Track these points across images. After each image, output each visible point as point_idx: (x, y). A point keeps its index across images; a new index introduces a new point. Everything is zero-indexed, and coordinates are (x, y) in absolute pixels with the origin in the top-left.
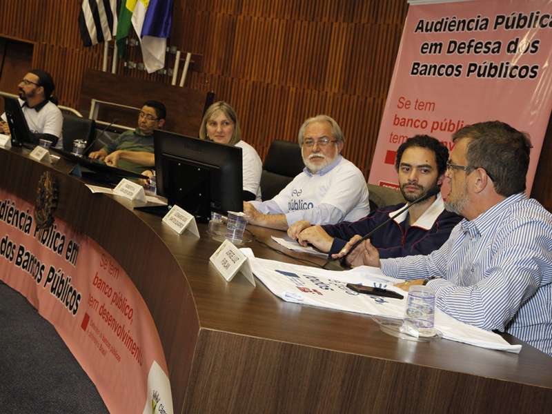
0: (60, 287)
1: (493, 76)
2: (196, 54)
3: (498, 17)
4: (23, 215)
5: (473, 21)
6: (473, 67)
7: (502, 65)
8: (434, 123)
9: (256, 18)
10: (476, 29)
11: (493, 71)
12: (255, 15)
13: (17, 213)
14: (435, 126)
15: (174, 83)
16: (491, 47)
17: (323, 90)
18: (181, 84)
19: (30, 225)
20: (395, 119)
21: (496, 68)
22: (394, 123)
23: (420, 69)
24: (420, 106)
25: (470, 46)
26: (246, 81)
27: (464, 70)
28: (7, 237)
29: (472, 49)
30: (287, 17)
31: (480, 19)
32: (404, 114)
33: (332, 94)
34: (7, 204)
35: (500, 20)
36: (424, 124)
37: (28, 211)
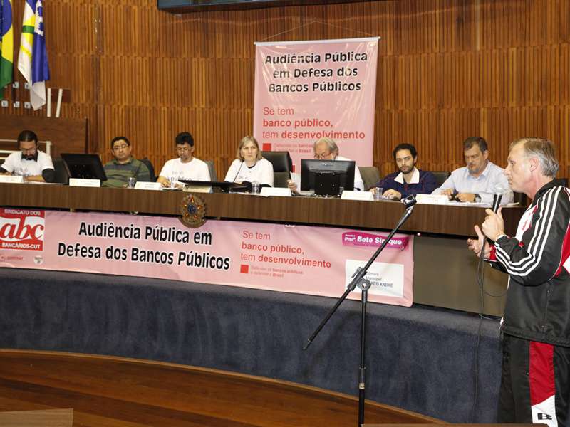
0: (198, 261)
1: (331, 90)
2: (66, 89)
3: (326, 55)
4: (127, 229)
5: (309, 56)
6: (315, 86)
7: (336, 83)
8: (296, 122)
9: (119, 57)
10: (312, 61)
11: (331, 87)
12: (117, 54)
13: (120, 228)
14: (297, 124)
15: (49, 115)
16: (326, 73)
17: (192, 106)
18: (58, 115)
19: (139, 233)
20: (264, 122)
21: (332, 85)
22: (264, 125)
23: (276, 88)
24: (281, 112)
25: (310, 73)
26: (118, 106)
27: (310, 87)
28: (112, 247)
29: (312, 74)
30: (149, 55)
31: (314, 55)
32: (269, 118)
33: (201, 110)
34: (104, 225)
35: (328, 56)
36: (288, 124)
37: (132, 225)
